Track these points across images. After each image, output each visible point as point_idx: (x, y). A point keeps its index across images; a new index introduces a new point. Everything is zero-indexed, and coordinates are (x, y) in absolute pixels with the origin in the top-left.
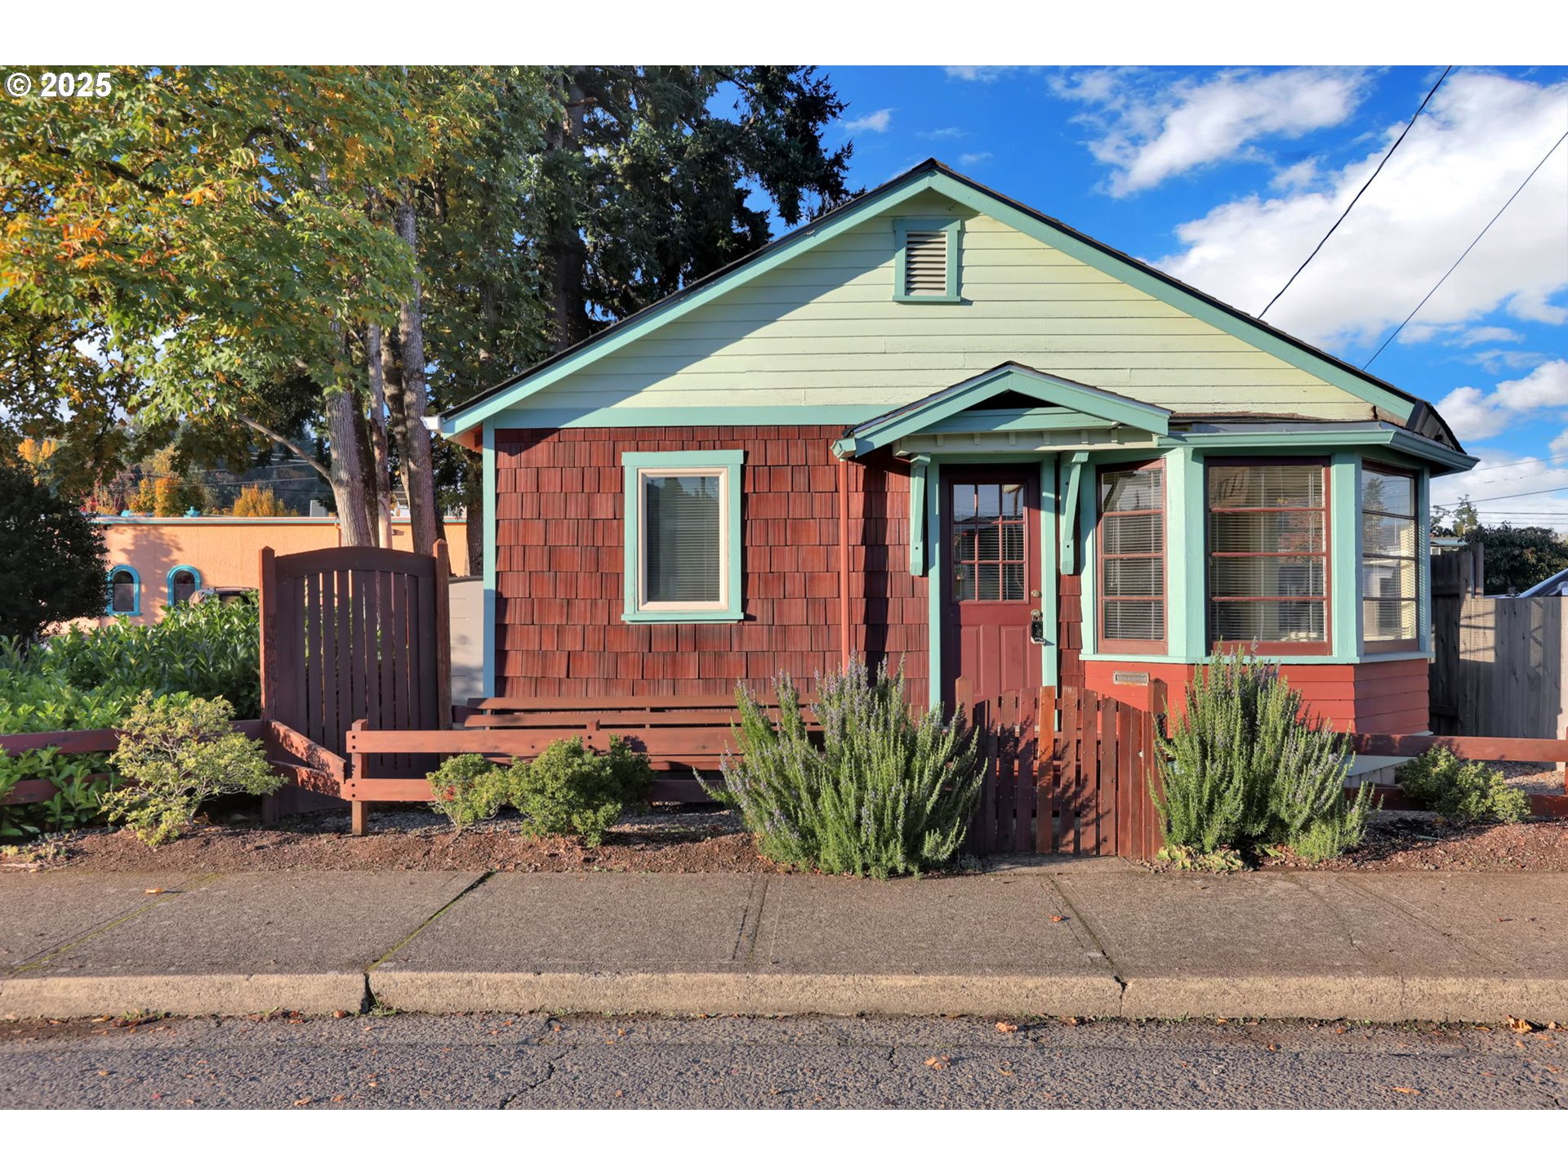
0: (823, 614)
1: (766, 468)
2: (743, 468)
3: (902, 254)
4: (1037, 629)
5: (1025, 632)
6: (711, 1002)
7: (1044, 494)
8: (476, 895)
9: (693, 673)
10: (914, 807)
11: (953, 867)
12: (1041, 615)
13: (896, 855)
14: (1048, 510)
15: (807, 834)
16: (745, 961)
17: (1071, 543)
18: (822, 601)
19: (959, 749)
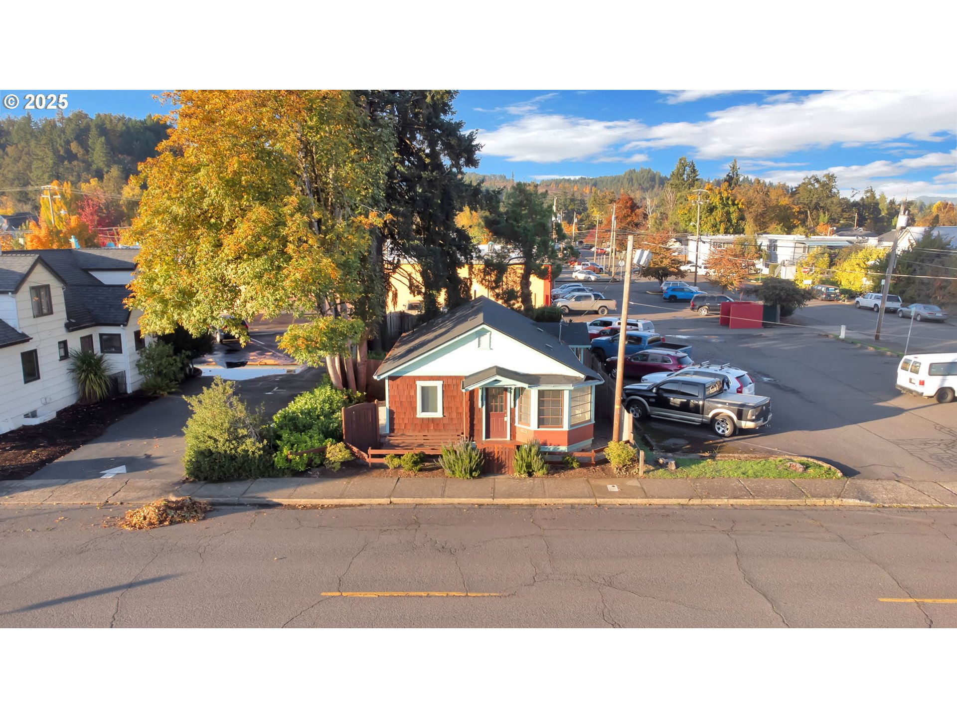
0: (460, 416)
1: (448, 385)
2: (443, 385)
3: (477, 339)
6: (438, 502)
8: (398, 483)
9: (432, 428)
10: (471, 468)
11: (479, 477)
13: (468, 476)
15: (453, 471)
16: (442, 496)
18: (460, 413)
19: (480, 457)
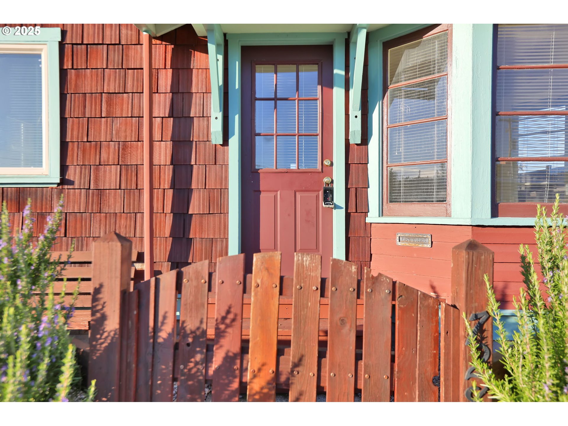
0: (134, 179)
1: (84, 47)
2: (62, 45)
4: (328, 193)
5: (317, 197)
7: (336, 71)
12: (332, 182)
14: (340, 86)
17: (359, 114)
18: (134, 168)
